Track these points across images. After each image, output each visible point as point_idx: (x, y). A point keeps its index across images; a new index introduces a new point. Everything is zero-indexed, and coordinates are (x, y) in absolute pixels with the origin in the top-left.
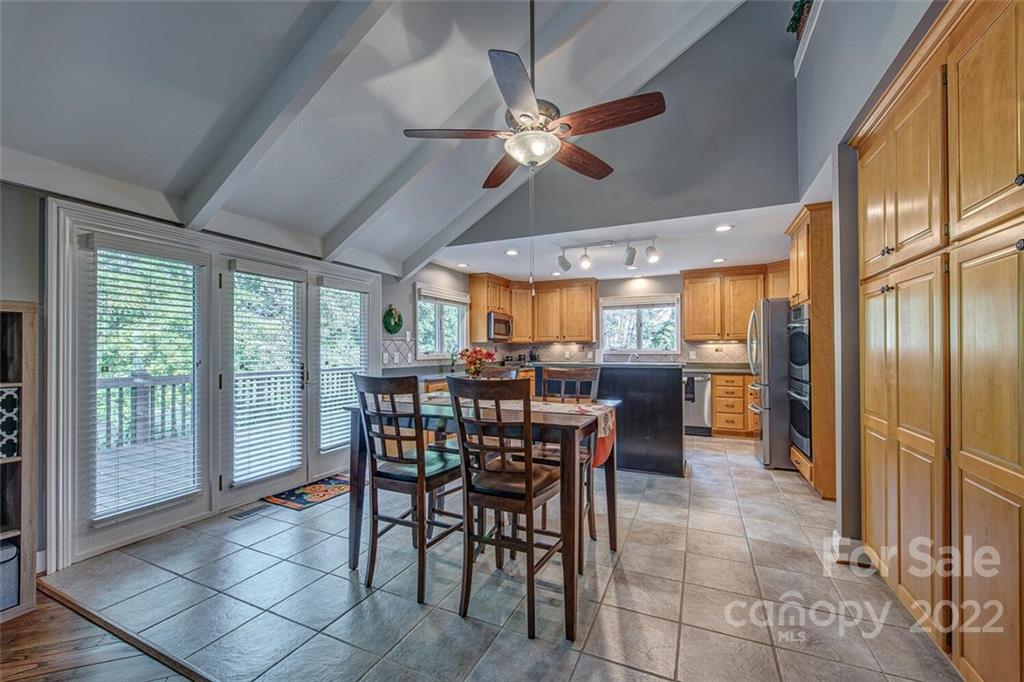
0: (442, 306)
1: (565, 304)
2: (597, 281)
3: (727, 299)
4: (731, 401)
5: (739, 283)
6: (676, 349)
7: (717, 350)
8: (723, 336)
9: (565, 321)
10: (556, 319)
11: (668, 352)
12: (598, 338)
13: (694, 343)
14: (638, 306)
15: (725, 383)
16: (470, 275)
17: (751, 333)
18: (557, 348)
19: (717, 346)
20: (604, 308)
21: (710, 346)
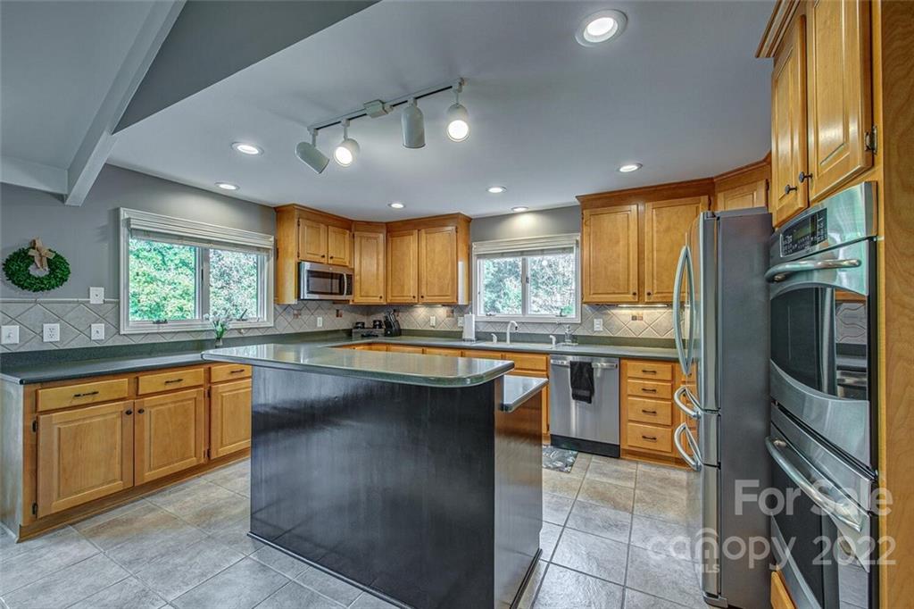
0: (207, 250)
1: (424, 251)
2: (469, 220)
3: (647, 238)
4: (650, 403)
5: (667, 212)
6: (573, 316)
7: (634, 318)
8: (640, 297)
9: (424, 274)
10: (412, 272)
11: (562, 320)
12: (470, 297)
13: (601, 307)
14: (522, 253)
15: (641, 374)
16: (276, 209)
17: (680, 292)
18: (421, 312)
19: (634, 312)
20: (480, 256)
21: (624, 311)
